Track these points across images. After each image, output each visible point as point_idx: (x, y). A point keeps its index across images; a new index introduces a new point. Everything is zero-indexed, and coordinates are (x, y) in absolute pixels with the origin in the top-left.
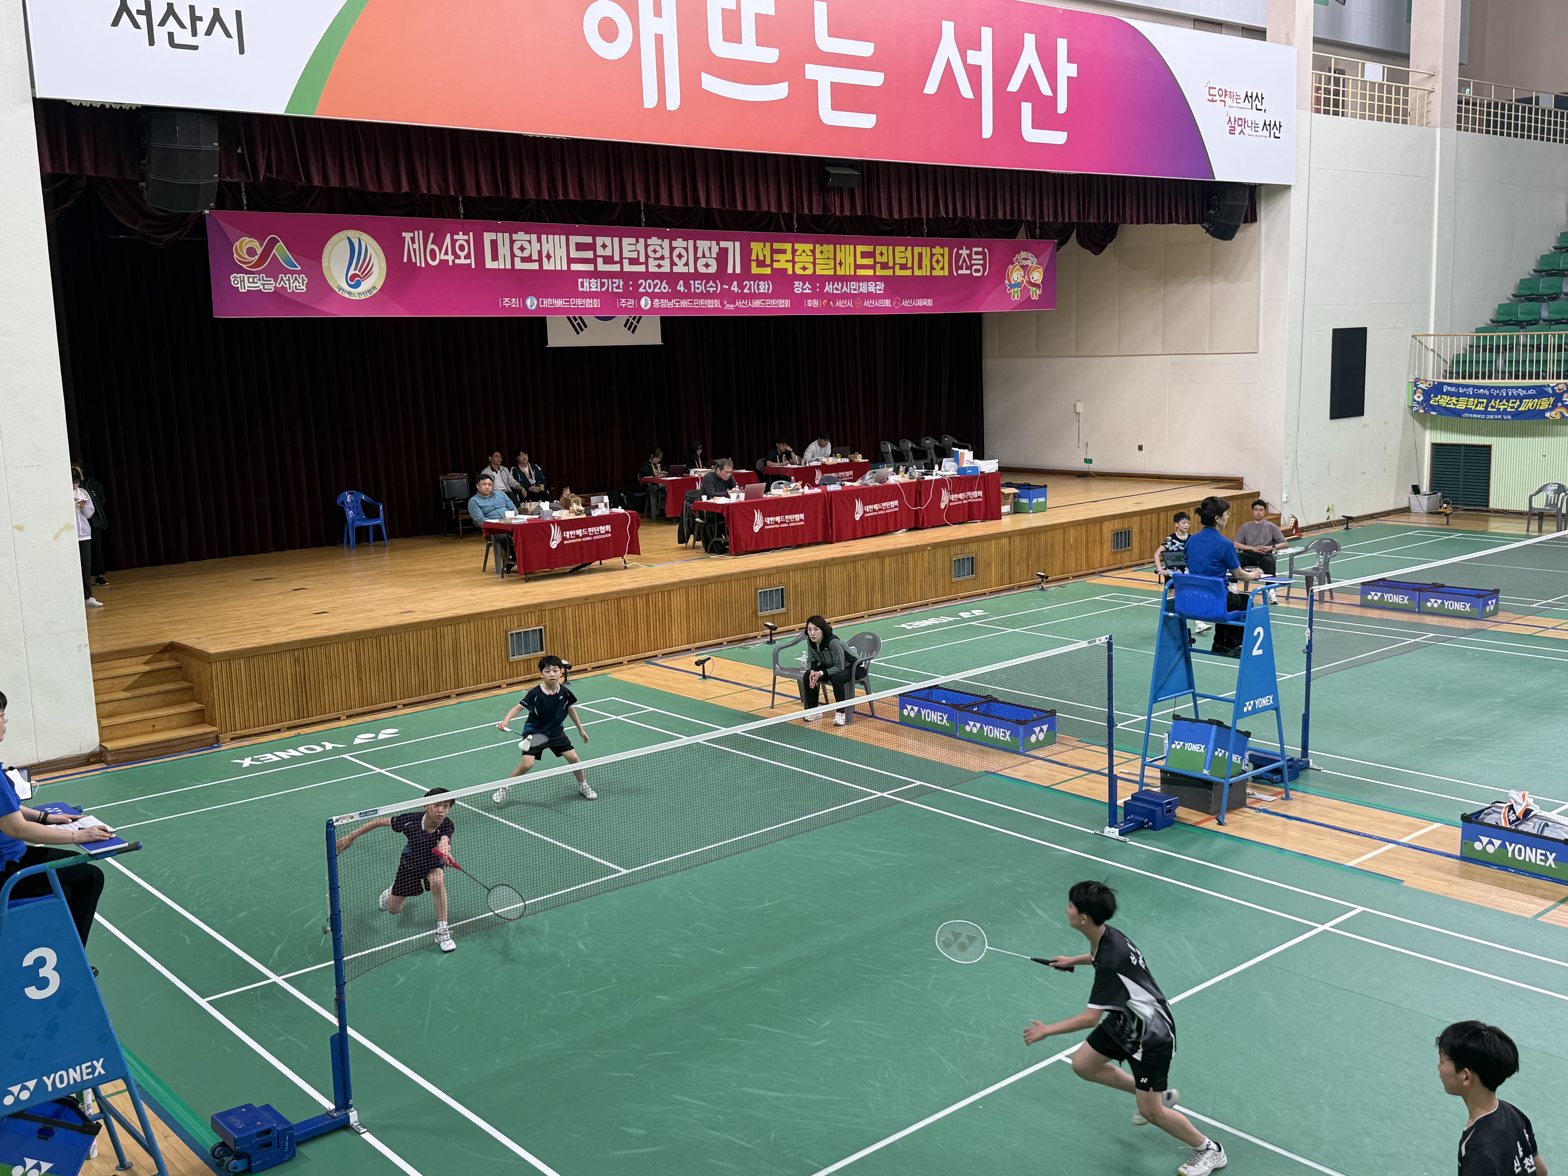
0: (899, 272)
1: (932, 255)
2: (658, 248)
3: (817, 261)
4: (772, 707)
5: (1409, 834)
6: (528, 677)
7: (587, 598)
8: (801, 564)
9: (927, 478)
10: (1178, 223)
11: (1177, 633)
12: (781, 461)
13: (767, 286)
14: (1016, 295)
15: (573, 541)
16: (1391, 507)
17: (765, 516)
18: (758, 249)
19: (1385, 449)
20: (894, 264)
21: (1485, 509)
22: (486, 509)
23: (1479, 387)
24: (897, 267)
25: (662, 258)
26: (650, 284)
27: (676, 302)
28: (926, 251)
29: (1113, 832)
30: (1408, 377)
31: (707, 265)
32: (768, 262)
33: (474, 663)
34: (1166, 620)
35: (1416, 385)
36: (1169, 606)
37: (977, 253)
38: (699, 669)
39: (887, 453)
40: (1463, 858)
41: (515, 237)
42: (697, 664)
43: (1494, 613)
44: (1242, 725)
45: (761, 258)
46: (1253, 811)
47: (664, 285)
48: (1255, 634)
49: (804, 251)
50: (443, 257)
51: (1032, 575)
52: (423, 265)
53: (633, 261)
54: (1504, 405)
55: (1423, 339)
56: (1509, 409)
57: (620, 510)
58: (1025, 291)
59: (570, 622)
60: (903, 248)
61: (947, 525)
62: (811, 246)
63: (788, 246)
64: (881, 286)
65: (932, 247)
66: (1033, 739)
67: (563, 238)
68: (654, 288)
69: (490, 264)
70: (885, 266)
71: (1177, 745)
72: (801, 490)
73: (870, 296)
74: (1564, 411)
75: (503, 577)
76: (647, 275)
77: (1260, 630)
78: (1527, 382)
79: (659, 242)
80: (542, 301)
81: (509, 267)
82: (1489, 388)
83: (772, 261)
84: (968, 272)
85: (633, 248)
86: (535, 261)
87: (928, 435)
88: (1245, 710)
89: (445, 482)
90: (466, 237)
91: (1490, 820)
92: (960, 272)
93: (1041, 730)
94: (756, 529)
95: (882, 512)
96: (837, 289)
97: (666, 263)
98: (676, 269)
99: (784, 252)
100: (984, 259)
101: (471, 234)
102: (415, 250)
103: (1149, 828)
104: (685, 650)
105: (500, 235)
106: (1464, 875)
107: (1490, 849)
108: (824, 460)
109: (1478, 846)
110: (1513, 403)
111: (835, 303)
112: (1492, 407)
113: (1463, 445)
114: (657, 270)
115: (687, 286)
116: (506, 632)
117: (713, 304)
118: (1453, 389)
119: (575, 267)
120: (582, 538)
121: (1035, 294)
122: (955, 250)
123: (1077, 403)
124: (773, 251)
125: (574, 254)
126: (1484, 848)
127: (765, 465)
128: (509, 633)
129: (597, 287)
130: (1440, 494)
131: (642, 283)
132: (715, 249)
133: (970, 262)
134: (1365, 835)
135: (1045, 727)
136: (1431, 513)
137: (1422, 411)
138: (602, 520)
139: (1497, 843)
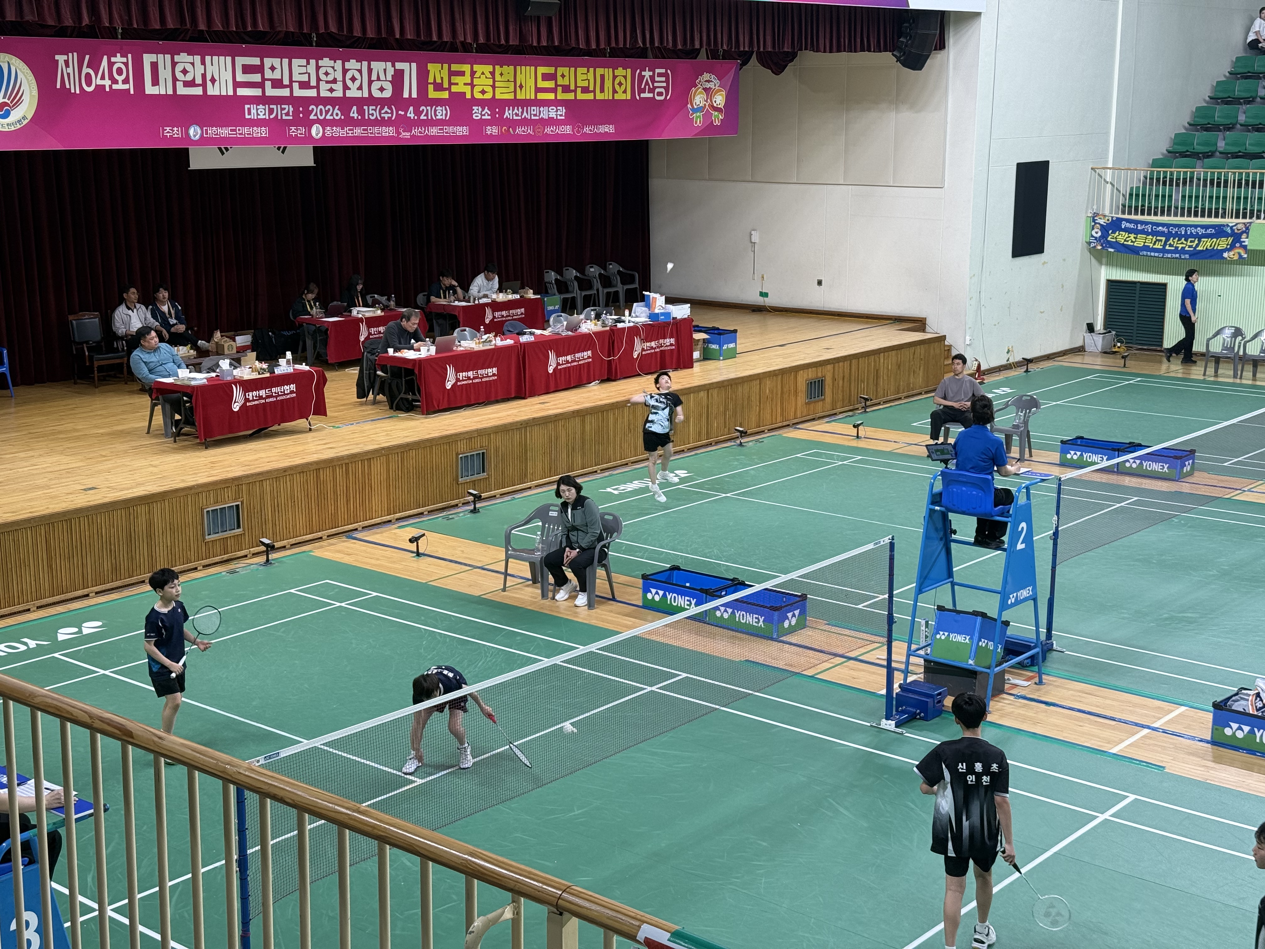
0: (581, 96)
1: (615, 77)
2: (330, 70)
3: (497, 84)
4: (504, 590)
5: (1160, 718)
6: (226, 557)
7: (285, 470)
8: (502, 426)
9: (620, 325)
10: (869, 51)
11: (940, 525)
12: (445, 297)
13: (444, 112)
14: (698, 119)
15: (256, 402)
16: (1067, 347)
17: (457, 371)
18: (436, 71)
19: (1063, 286)
20: (576, 87)
21: (1159, 348)
22: (152, 365)
23: (1158, 225)
24: (579, 90)
25: (335, 81)
26: (321, 110)
27: (350, 130)
28: (608, 73)
29: (890, 725)
30: (1086, 212)
31: (382, 89)
32: (446, 85)
33: (169, 544)
34: (932, 512)
35: (1094, 221)
36: (936, 499)
37: (660, 75)
38: (413, 547)
39: (551, 283)
40: (1214, 742)
41: (177, 59)
42: (411, 541)
43: (1190, 474)
44: (1005, 616)
45: (438, 81)
46: (1012, 698)
47: (336, 111)
48: (1020, 529)
49: (483, 73)
50: (100, 82)
51: (729, 429)
52: (78, 92)
53: (304, 85)
54: (1182, 243)
55: (1102, 172)
56: (1187, 248)
57: (304, 367)
58: (707, 115)
59: (268, 498)
60: (585, 70)
61: (639, 375)
62: (490, 68)
63: (466, 68)
64: (562, 111)
65: (615, 68)
66: (786, 624)
67: (229, 59)
68: (326, 115)
69: (150, 90)
70: (566, 89)
71: (942, 636)
72: (494, 342)
73: (551, 122)
74: (1242, 251)
75: (175, 441)
76: (319, 100)
77: (1023, 525)
78: (1206, 221)
79: (331, 63)
80: (206, 130)
81: (170, 92)
82: (1168, 225)
83: (450, 84)
84: (651, 95)
85: (303, 70)
86: (198, 85)
87: (593, 262)
88: (1009, 602)
89: (74, 322)
90: (124, 60)
91: (1237, 706)
92: (643, 95)
93: (794, 615)
94: (449, 386)
95: (575, 364)
96: (517, 115)
97: (339, 86)
98: (349, 94)
99: (462, 74)
100: (667, 81)
101: (130, 56)
102: (68, 74)
103: (921, 718)
104: (385, 522)
105: (161, 56)
106: (1217, 760)
107: (1240, 734)
108: (494, 296)
109: (1228, 731)
110: (1191, 242)
111: (514, 130)
112: (1170, 245)
113: (1139, 282)
114: (328, 94)
115: (361, 112)
116: (202, 510)
117: (388, 132)
118: (1132, 226)
119: (242, 92)
120: (265, 399)
121: (717, 118)
122: (638, 71)
123: (753, 232)
124: (452, 74)
125: (240, 77)
126: (1234, 733)
127: (429, 300)
128: (205, 511)
129: (265, 114)
130: (1114, 333)
131: (313, 109)
132: (391, 72)
133: (653, 85)
134: (1120, 721)
135: (797, 612)
136: (1105, 353)
137: (1099, 247)
138: (285, 379)
139: (1246, 729)
